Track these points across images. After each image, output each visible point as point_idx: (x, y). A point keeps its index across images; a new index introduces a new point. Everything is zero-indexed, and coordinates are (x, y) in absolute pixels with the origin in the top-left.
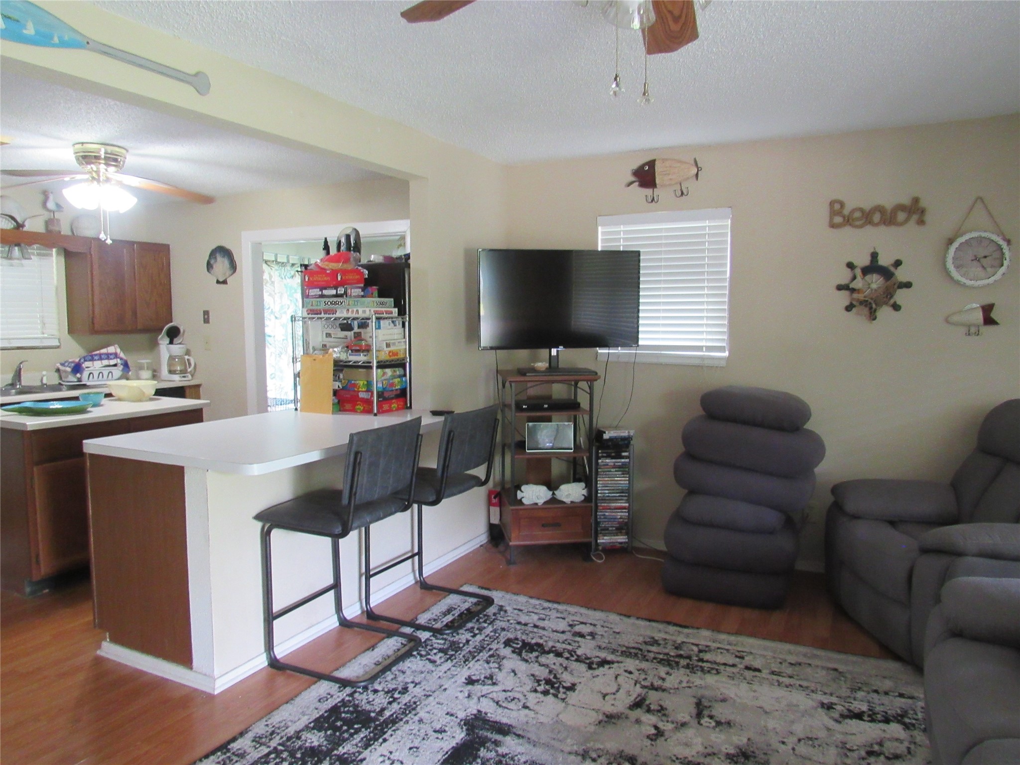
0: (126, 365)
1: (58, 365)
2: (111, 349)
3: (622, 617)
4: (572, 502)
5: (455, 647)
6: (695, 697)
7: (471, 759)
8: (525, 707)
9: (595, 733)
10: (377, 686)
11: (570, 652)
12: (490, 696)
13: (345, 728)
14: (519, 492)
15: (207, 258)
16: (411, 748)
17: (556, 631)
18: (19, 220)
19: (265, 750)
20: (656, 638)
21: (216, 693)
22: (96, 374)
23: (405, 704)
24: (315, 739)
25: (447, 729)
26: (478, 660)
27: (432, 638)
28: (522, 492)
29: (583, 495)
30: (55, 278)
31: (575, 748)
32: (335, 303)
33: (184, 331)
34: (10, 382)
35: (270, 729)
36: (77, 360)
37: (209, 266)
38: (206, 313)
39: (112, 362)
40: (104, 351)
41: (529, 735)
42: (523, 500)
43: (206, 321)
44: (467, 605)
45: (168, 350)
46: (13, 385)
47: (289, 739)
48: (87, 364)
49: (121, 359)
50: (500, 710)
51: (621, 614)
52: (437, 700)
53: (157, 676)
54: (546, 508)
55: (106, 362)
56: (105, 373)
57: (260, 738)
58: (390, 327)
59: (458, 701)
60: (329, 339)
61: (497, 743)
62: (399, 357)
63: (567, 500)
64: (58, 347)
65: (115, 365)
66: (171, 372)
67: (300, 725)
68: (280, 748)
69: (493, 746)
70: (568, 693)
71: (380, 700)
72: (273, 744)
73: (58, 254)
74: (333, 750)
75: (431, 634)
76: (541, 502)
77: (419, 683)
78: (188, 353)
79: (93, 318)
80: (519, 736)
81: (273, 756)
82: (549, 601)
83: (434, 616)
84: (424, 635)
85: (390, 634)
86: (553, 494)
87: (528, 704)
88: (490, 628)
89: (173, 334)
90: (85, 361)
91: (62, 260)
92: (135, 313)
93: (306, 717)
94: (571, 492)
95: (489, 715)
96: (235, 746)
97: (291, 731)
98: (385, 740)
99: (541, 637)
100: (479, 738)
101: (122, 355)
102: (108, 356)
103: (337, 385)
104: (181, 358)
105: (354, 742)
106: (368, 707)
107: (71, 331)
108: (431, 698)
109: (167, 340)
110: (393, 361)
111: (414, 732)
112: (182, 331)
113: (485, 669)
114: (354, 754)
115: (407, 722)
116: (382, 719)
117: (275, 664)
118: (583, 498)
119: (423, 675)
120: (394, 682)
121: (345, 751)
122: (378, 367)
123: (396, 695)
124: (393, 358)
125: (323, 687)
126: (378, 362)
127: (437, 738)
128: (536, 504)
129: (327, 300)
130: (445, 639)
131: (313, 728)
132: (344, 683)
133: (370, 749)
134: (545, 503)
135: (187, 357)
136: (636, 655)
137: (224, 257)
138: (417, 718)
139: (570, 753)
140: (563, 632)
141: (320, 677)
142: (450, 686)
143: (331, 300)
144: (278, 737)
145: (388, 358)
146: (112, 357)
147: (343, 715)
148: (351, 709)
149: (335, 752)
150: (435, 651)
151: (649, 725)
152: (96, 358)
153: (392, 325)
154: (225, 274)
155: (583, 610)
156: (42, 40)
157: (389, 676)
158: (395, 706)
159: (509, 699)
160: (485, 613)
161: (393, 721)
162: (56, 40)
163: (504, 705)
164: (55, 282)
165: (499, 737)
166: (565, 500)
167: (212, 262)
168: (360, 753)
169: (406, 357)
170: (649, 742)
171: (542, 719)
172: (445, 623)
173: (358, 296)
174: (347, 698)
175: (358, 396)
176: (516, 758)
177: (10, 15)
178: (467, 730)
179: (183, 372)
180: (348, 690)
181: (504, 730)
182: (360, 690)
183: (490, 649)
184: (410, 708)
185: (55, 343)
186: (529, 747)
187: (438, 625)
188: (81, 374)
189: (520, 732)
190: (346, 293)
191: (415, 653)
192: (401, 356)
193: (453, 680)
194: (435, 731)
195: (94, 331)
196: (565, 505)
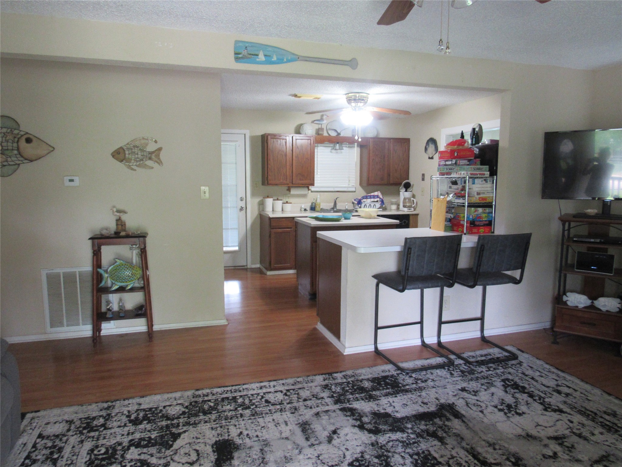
0: (382, 202)
1: (353, 200)
2: (376, 193)
3: (604, 394)
4: (607, 311)
5: (472, 372)
6: (606, 452)
7: (428, 420)
8: (482, 412)
9: (510, 439)
10: (414, 375)
11: (540, 398)
12: (467, 400)
13: (384, 385)
14: (564, 296)
15: (425, 145)
16: (404, 404)
17: (544, 385)
18: (339, 131)
19: (345, 380)
20: (618, 413)
21: (345, 354)
22: (368, 205)
23: (419, 387)
24: (367, 384)
25: (429, 404)
26: (478, 382)
27: (463, 364)
28: (567, 296)
29: (618, 308)
30: (356, 158)
31: (490, 440)
32: (451, 169)
33: (413, 185)
34: (332, 207)
35: (353, 374)
36: (360, 198)
37: (426, 149)
38: (423, 175)
39: (376, 200)
40: (372, 194)
41: (469, 423)
42: (567, 302)
43: (423, 179)
44: (499, 356)
45: (404, 195)
46: (333, 208)
47: (357, 380)
48: (364, 200)
49: (380, 198)
50: (465, 407)
51: (604, 391)
52: (436, 391)
53: (329, 341)
54: (584, 311)
55: (372, 200)
56: (372, 205)
57: (347, 376)
58: (483, 183)
59: (447, 395)
60: (450, 190)
61: (448, 420)
62: (487, 201)
63: (604, 309)
64: (355, 192)
65: (377, 201)
66: (404, 206)
67: (366, 377)
68: (351, 382)
69: (445, 420)
70: (515, 415)
71: (409, 381)
72: (349, 380)
73: (358, 146)
74: (370, 391)
75: (464, 362)
76: (581, 306)
77: (435, 381)
78: (414, 196)
79: (369, 178)
80: (463, 421)
81: (346, 384)
82: (557, 369)
83: (474, 355)
84: (458, 362)
85: (441, 356)
86: (592, 302)
87: (485, 411)
88: (502, 371)
89: (407, 186)
90: (363, 199)
91: (359, 149)
92: (389, 175)
93: (371, 375)
94: (607, 304)
95: (457, 407)
96: (335, 375)
97: (361, 378)
98: (396, 397)
99: (529, 384)
100: (442, 413)
101: (381, 197)
102: (374, 197)
103: (450, 216)
104: (409, 199)
105: (382, 392)
106: (401, 382)
107: (361, 184)
108: (435, 389)
109: (404, 190)
110: (481, 203)
111: (412, 399)
112: (412, 184)
113: (477, 387)
114: (377, 396)
115: (413, 394)
116: (403, 388)
117: (377, 351)
118: (618, 310)
119: (441, 378)
120: (424, 376)
121: (375, 393)
122: (468, 206)
123: (419, 382)
124: (481, 202)
125: (389, 367)
126: (468, 203)
127: (421, 405)
128: (577, 307)
129: (447, 167)
130: (469, 367)
131: (370, 380)
132: (399, 368)
133: (386, 397)
134: (585, 307)
135: (412, 199)
136: (588, 416)
137: (432, 144)
138: (419, 394)
139: (484, 440)
140: (548, 387)
141: (391, 362)
142: (449, 388)
143: (449, 167)
144: (353, 378)
145: (478, 201)
146: (376, 197)
147: (387, 380)
148: (393, 379)
149: (371, 392)
150: (458, 370)
151: (552, 450)
152: (369, 197)
153: (484, 182)
154: (432, 153)
155: (577, 381)
156: (280, 61)
157: (424, 373)
158: (414, 386)
159: (476, 405)
160: (507, 362)
161: (407, 391)
162: (285, 60)
163: (470, 406)
164: (356, 160)
165: (452, 417)
166: (602, 309)
167: (427, 147)
168: (380, 396)
169: (492, 203)
170: (542, 457)
171: (485, 420)
172: (477, 360)
173: (464, 165)
174: (395, 375)
175: (460, 222)
176: (451, 430)
177: (267, 54)
178: (439, 408)
179: (410, 207)
180: (399, 372)
181: (457, 415)
182: (404, 374)
183: (491, 380)
184: (421, 389)
185: (353, 189)
186: (464, 428)
187: (472, 360)
188: (361, 205)
189: (466, 421)
190: (456, 163)
191: (446, 368)
192: (490, 201)
193: (454, 386)
194: (422, 403)
195: (369, 184)
196: (602, 312)
